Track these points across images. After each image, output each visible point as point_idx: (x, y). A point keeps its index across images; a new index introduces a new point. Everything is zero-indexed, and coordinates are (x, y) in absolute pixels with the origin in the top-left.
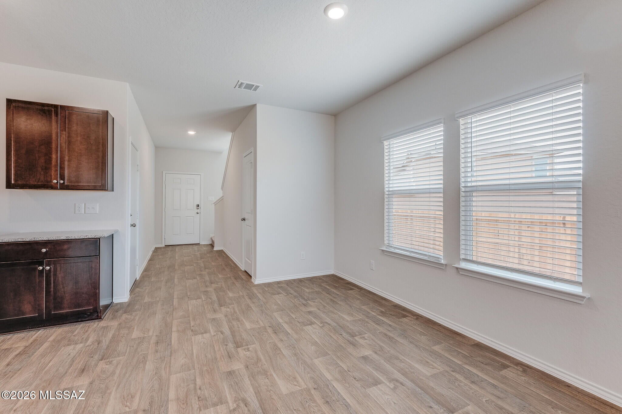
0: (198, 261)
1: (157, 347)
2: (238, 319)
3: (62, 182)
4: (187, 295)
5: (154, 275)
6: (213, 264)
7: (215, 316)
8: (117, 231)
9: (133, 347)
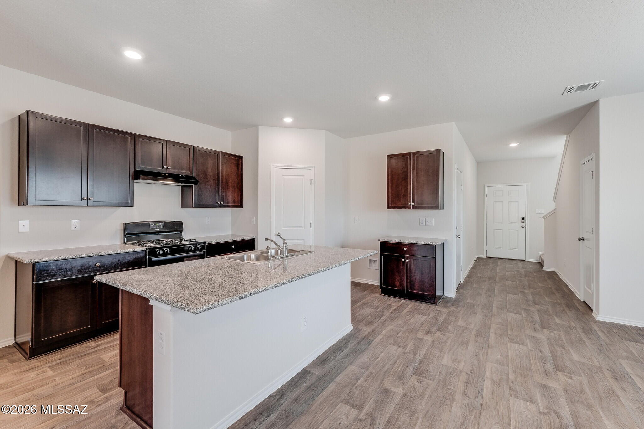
0: (522, 279)
1: (477, 338)
2: (563, 347)
3: (413, 204)
4: (507, 308)
5: (475, 282)
6: (540, 285)
7: (534, 334)
8: (446, 240)
9: (459, 331)
